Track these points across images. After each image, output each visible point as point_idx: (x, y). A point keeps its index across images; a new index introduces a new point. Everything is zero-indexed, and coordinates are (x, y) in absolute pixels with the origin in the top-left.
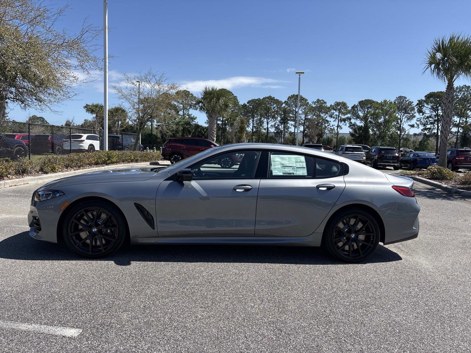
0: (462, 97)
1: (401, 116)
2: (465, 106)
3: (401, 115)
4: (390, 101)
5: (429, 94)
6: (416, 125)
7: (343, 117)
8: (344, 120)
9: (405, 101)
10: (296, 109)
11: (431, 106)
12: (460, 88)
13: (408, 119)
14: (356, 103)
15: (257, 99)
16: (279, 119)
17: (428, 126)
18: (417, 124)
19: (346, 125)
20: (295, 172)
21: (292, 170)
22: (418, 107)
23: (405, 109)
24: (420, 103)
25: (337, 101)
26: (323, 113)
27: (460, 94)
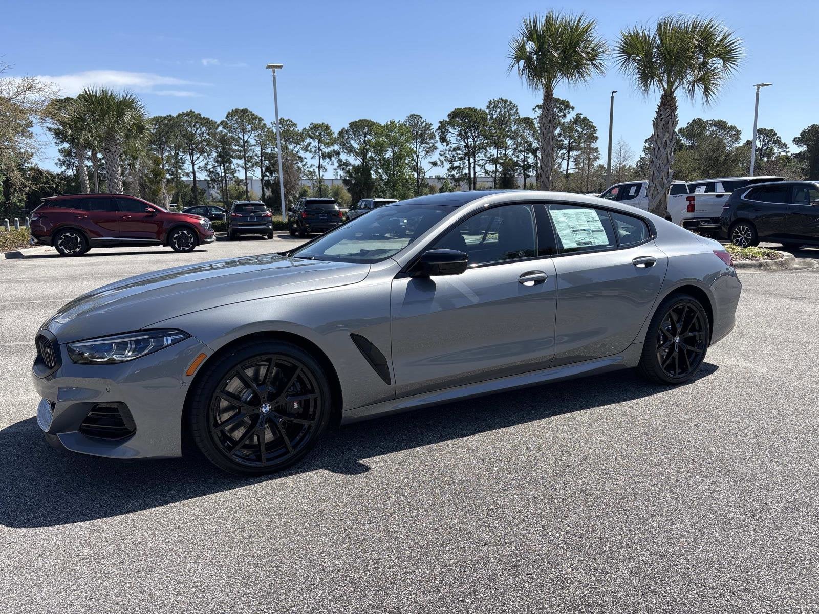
0: (497, 117)
1: (416, 148)
2: (504, 130)
3: (417, 145)
4: (400, 123)
5: (453, 112)
6: (439, 163)
7: (327, 150)
8: (329, 156)
9: (420, 123)
10: (243, 136)
11: (458, 131)
12: (494, 102)
13: (427, 152)
14: (346, 126)
15: (165, 115)
16: (214, 154)
17: (456, 164)
18: (440, 161)
19: (332, 164)
20: (592, 240)
21: (586, 236)
22: (440, 133)
23: (422, 136)
24: (443, 126)
25: (313, 122)
26: (290, 143)
27: (496, 111)
